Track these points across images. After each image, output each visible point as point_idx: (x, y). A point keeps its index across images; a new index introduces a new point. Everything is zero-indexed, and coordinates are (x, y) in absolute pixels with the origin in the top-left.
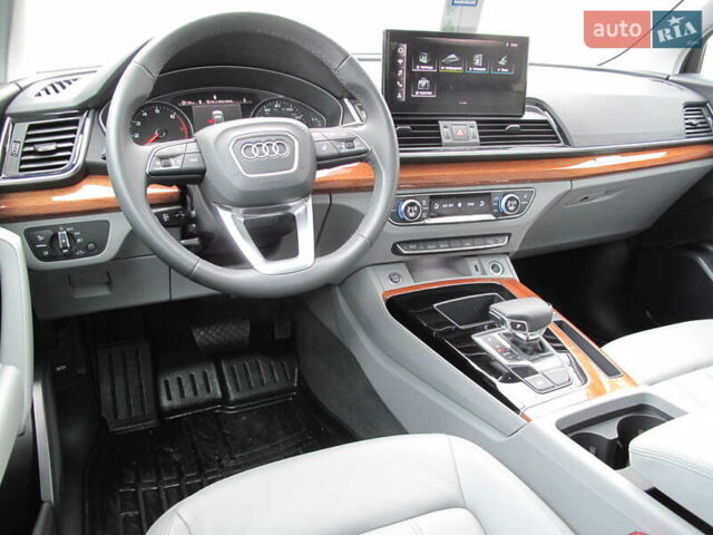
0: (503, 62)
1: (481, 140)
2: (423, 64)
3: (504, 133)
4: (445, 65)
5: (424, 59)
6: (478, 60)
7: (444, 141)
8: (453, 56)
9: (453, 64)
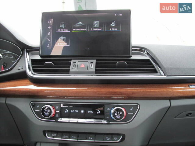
0: (113, 25)
1: (96, 70)
2: (63, 28)
3: (115, 67)
4: (75, 28)
5: (63, 26)
6: (96, 24)
7: (71, 70)
8: (80, 23)
9: (80, 27)
